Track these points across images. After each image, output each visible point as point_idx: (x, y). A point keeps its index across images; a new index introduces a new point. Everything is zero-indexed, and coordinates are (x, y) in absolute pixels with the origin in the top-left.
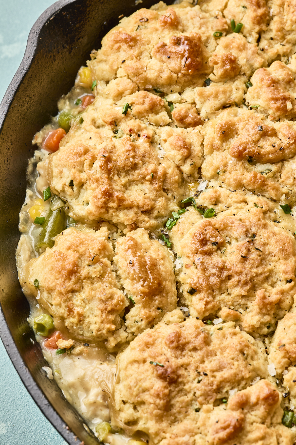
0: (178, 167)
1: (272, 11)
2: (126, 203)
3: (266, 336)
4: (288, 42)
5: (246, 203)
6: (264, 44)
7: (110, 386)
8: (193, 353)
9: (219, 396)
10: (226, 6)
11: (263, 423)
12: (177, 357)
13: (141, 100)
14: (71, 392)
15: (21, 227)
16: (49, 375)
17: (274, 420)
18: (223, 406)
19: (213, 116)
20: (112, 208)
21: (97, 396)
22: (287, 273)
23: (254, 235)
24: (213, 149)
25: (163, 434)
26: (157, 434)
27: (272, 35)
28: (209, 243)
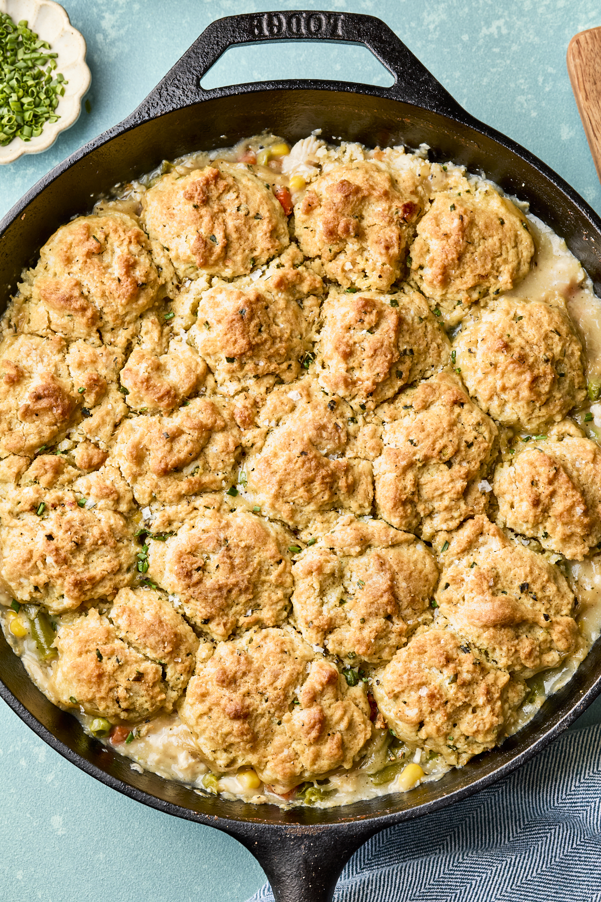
0: (116, 511)
1: (97, 304)
2: (98, 578)
3: (288, 617)
4: (129, 323)
5: (195, 509)
6: (108, 337)
7: (192, 744)
8: (245, 678)
9: (289, 701)
10: (50, 322)
11: (337, 700)
12: (235, 691)
13: (42, 471)
14: (162, 768)
15: (16, 651)
16: (140, 771)
17: (343, 690)
18: (297, 708)
19: (113, 442)
20: (88, 590)
21: (187, 759)
22: (274, 557)
23: (226, 540)
24: (135, 477)
25: (265, 760)
26: (260, 762)
27: (111, 325)
28: (194, 572)
